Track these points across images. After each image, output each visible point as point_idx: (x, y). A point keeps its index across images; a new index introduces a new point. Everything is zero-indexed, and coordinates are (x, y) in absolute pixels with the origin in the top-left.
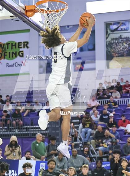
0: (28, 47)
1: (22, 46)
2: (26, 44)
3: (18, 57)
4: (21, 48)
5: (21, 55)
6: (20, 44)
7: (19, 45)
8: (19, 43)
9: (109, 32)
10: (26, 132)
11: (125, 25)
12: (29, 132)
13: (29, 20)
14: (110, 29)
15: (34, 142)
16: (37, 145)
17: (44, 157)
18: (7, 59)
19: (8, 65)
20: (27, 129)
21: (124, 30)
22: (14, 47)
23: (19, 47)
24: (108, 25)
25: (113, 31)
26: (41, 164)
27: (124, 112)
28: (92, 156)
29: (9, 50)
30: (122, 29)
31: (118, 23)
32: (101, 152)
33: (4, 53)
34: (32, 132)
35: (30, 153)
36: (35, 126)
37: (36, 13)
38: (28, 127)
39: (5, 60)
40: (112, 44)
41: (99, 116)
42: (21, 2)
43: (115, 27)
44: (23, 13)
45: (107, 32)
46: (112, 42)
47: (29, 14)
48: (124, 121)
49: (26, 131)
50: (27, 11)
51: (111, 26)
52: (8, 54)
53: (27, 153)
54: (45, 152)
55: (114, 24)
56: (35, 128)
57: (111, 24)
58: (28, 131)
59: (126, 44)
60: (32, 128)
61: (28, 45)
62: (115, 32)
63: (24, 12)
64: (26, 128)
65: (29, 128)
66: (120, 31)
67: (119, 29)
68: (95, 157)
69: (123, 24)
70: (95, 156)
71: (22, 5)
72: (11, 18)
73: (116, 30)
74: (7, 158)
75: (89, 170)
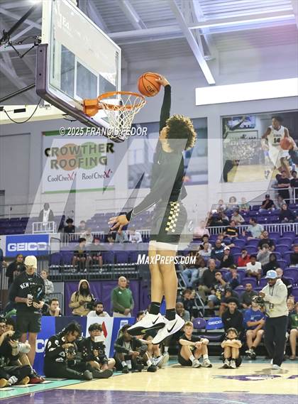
0: (112, 151)
1: (105, 149)
2: (110, 146)
3: (99, 164)
4: (103, 152)
5: (103, 162)
6: (102, 146)
7: (100, 148)
8: (100, 145)
9: (227, 130)
10: (108, 273)
11: (250, 120)
12: (111, 273)
13: (91, 120)
14: (228, 126)
15: (116, 289)
16: (120, 293)
17: (128, 310)
18: (84, 168)
19: (84, 176)
20: (109, 269)
21: (249, 127)
22: (93, 150)
23: (100, 151)
24: (225, 120)
25: (233, 129)
26: (122, 321)
27: (246, 244)
28: (199, 308)
29: (87, 156)
30: (245, 126)
31: (241, 118)
32: (212, 303)
33: (80, 159)
34: (116, 273)
35: (102, 306)
36: (119, 265)
37: (100, 111)
38: (110, 265)
39: (81, 169)
40: (232, 146)
41: (210, 251)
42: (78, 95)
43: (235, 123)
44: (81, 111)
45: (224, 130)
46: (232, 144)
47: (89, 111)
48: (245, 258)
49: (108, 271)
50: (86, 107)
51: (229, 122)
52: (84, 160)
53: (98, 305)
54: (131, 303)
55: (234, 119)
56: (119, 267)
57: (230, 119)
58: (110, 271)
59: (251, 147)
60: (115, 267)
61: (113, 149)
62: (235, 130)
63: (81, 108)
64: (107, 267)
65: (111, 267)
66: (243, 128)
67: (242, 126)
68: (201, 310)
69: (247, 119)
70: (201, 307)
71: (80, 99)
72: (64, 117)
73: (237, 127)
74: (73, 313)
75: (195, 328)
